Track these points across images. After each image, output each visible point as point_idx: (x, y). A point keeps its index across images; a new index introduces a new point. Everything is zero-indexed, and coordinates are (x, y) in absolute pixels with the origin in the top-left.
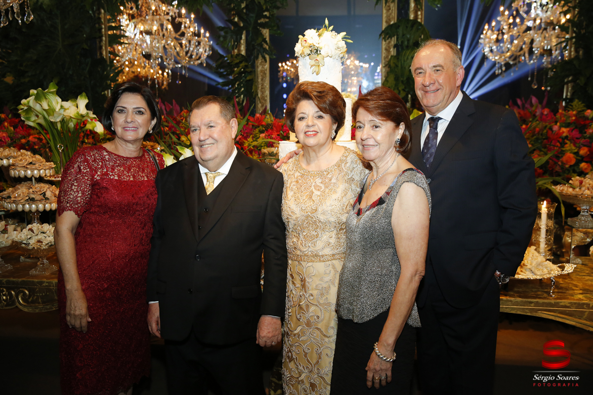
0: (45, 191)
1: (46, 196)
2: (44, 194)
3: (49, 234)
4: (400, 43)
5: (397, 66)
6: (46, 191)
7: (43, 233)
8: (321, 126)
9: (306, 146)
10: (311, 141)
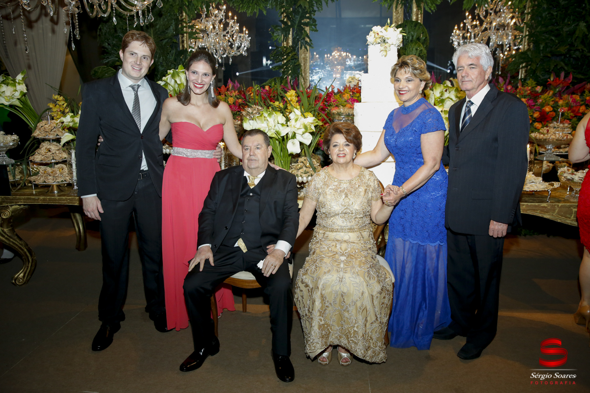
4: (407, 37)
8: (348, 151)
9: (338, 163)
10: (342, 160)
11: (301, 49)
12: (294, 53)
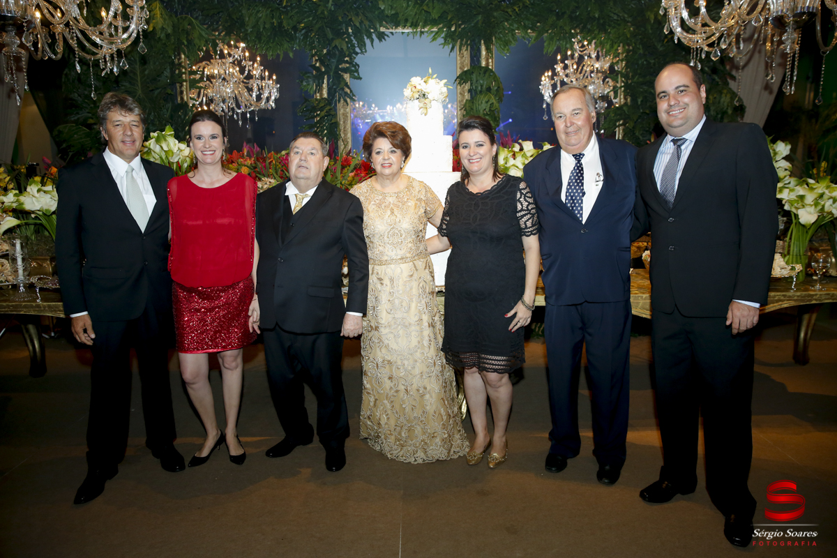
4: (474, 87)
5: (472, 109)
8: (394, 159)
9: (382, 175)
10: (387, 171)
11: (339, 101)
12: (328, 108)
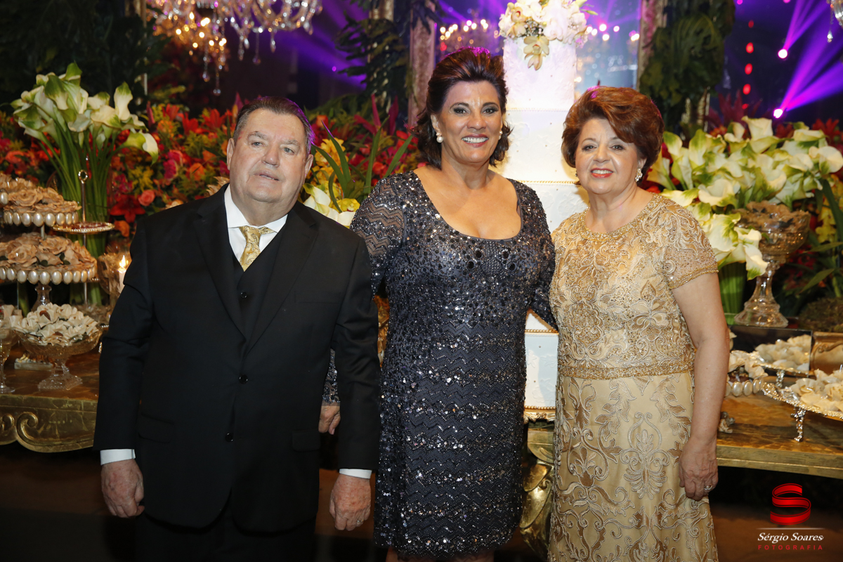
0: (63, 249)
1: (65, 259)
2: (62, 255)
3: (73, 322)
6: (65, 251)
7: (64, 320)
